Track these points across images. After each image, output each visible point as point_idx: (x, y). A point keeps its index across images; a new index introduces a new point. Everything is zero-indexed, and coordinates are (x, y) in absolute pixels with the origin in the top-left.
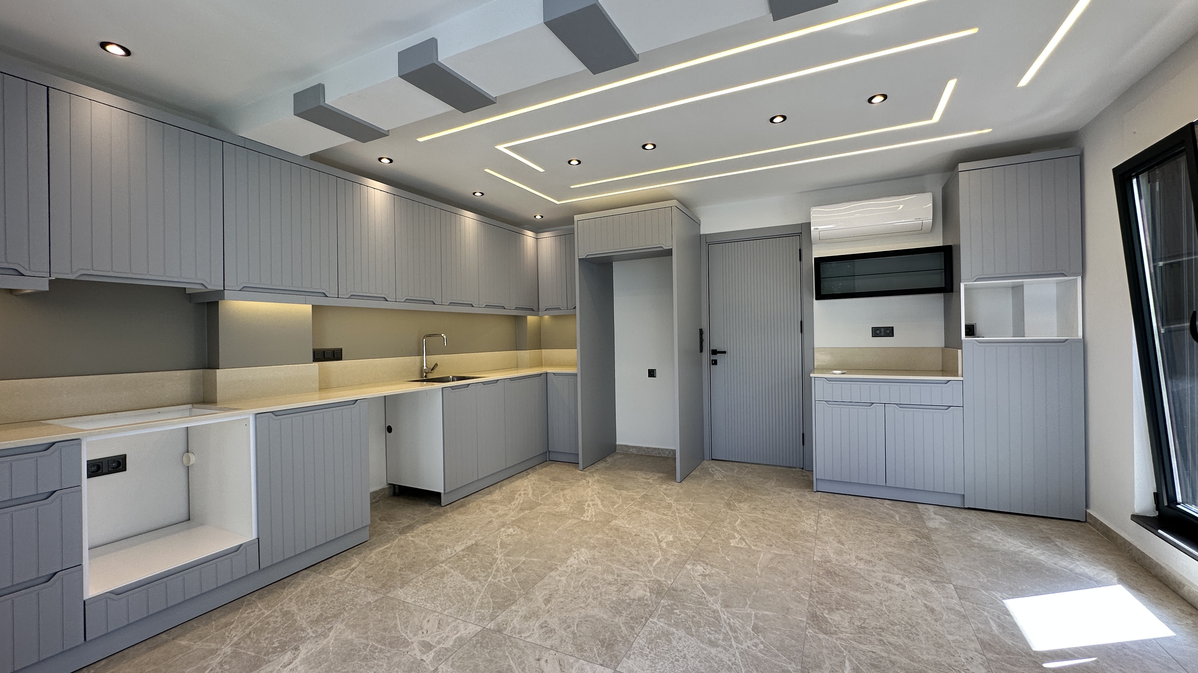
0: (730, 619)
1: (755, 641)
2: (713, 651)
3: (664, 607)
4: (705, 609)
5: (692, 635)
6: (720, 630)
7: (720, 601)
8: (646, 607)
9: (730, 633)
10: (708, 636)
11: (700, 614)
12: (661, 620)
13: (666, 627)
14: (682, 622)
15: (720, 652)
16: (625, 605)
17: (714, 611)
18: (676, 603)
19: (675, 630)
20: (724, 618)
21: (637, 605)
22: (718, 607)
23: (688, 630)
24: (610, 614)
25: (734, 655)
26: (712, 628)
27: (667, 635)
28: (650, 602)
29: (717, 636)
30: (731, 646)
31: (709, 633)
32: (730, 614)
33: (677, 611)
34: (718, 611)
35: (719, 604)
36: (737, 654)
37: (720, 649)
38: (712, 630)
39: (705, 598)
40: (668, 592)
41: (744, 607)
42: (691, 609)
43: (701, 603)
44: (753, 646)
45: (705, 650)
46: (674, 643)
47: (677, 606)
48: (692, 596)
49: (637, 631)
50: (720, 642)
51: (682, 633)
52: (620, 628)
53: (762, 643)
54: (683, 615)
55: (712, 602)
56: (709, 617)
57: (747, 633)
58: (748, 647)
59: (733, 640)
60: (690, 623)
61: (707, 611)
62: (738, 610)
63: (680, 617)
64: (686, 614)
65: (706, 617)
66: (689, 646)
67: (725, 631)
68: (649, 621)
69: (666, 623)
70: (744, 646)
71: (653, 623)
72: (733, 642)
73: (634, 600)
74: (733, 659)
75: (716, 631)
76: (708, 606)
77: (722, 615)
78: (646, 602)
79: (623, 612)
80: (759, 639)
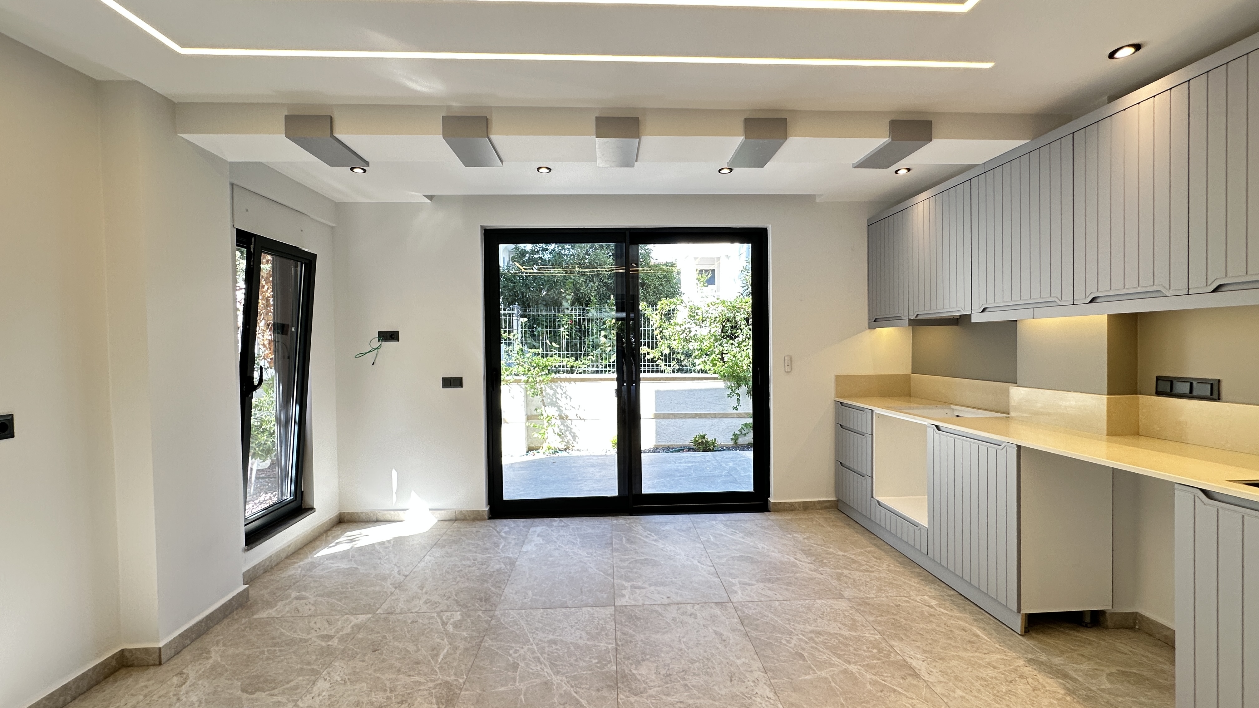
0: (541, 668)
1: (516, 655)
2: (551, 637)
3: (610, 661)
4: (567, 672)
5: (571, 643)
6: (548, 655)
7: (555, 687)
8: (627, 656)
9: (539, 655)
10: (558, 647)
11: (571, 665)
12: (604, 648)
13: (597, 644)
14: (585, 652)
15: (545, 637)
16: (648, 651)
17: (558, 673)
18: (600, 671)
19: (588, 643)
20: (547, 668)
21: (637, 655)
22: (556, 679)
23: (577, 647)
24: (652, 639)
25: (534, 638)
26: (556, 654)
27: (592, 637)
28: (626, 662)
29: (550, 649)
30: (537, 645)
31: (557, 649)
32: (541, 675)
33: (594, 661)
34: (554, 674)
35: (554, 683)
36: (531, 640)
37: (546, 640)
38: (556, 653)
39: (572, 687)
40: (615, 681)
41: (527, 689)
42: (581, 668)
43: (575, 678)
44: (518, 650)
45: (557, 636)
46: (584, 634)
47: (597, 667)
48: (587, 684)
49: (619, 633)
50: (546, 645)
51: (581, 642)
52: (634, 631)
53: (510, 655)
54: (587, 659)
55: (564, 684)
56: (562, 665)
57: (524, 659)
58: (523, 648)
59: (536, 650)
60: (578, 653)
61: (565, 671)
62: (534, 682)
63: (589, 656)
64: (584, 661)
65: (565, 663)
66: (571, 634)
67: (544, 655)
68: (615, 643)
69: (599, 646)
70: (526, 648)
71: (610, 644)
72: (535, 648)
73: (643, 660)
74: (534, 636)
75: (552, 653)
76: (566, 677)
77: (550, 671)
78: (631, 661)
79: (643, 645)
80: (513, 658)
